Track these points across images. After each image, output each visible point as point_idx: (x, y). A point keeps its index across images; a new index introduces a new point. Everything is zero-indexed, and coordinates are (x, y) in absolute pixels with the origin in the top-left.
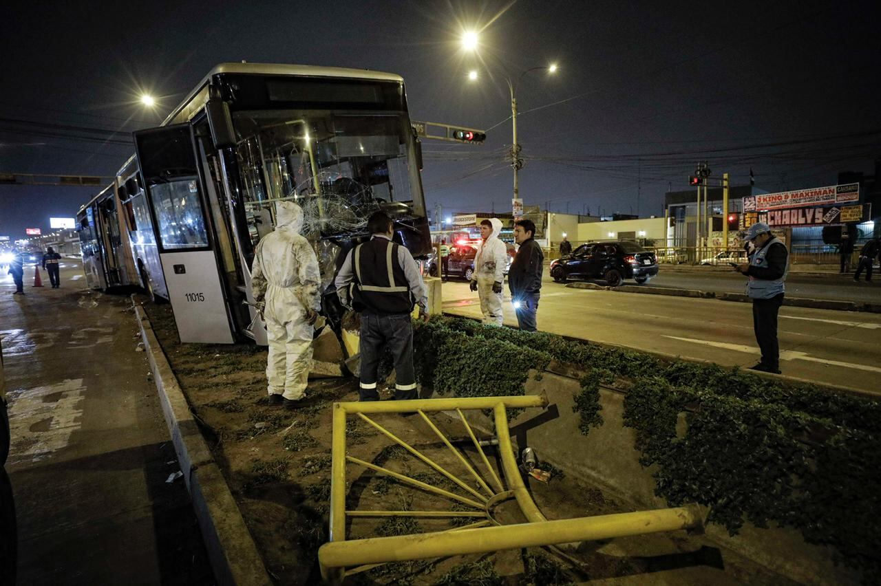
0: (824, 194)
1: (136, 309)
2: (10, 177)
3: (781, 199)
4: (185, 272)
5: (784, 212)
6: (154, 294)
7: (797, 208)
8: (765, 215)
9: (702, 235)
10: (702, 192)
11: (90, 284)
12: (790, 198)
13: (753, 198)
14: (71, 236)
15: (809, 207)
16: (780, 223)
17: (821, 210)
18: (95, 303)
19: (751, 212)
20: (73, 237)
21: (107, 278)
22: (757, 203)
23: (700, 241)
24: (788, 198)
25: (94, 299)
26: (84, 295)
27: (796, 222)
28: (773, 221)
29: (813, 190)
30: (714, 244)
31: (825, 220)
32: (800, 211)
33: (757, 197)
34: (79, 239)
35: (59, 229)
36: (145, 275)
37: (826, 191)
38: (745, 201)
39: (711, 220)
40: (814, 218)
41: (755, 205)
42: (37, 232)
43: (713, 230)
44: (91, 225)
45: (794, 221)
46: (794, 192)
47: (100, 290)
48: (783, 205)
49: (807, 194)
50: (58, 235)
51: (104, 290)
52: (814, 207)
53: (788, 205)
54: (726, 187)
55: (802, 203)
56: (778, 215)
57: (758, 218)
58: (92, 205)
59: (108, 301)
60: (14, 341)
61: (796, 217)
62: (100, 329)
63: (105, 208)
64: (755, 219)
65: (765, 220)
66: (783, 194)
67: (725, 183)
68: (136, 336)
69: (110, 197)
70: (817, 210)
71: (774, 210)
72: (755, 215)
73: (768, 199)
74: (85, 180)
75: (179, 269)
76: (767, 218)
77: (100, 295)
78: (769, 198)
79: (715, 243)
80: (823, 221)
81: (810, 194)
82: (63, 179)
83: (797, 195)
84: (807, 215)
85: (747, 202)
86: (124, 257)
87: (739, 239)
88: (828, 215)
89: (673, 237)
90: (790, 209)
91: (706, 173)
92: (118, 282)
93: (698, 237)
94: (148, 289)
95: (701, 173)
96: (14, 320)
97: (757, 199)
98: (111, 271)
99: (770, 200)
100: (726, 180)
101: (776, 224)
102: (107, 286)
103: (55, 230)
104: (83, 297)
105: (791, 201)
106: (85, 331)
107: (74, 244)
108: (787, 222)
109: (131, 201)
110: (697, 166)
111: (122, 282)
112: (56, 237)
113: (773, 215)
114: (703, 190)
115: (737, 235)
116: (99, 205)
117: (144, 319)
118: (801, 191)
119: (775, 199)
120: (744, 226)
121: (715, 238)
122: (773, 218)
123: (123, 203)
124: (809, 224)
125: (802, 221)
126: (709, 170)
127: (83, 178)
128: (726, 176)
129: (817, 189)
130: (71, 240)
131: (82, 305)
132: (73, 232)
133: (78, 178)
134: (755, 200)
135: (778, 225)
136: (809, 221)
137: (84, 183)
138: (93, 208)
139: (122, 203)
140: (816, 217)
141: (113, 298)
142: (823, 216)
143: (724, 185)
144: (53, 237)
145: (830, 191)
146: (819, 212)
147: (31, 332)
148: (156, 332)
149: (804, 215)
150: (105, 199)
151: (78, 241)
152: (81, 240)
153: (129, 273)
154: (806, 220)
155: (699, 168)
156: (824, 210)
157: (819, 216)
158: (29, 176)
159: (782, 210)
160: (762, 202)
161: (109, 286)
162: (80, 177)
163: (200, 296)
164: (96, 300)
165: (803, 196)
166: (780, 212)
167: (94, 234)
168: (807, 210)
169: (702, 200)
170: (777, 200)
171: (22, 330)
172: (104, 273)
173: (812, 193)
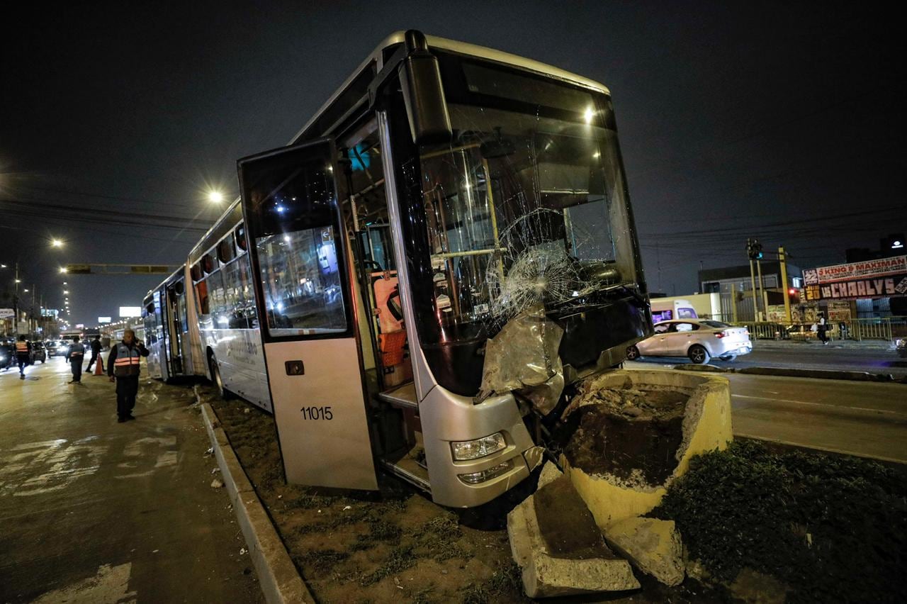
0: (892, 264)
1: (203, 407)
2: (86, 268)
3: (845, 270)
4: (302, 373)
5: (850, 284)
6: (224, 388)
7: (864, 280)
8: (828, 288)
9: (759, 310)
10: (755, 265)
11: (151, 373)
12: (855, 270)
13: (813, 271)
14: (136, 323)
15: (878, 278)
16: (846, 295)
17: (891, 280)
18: (155, 396)
19: (813, 285)
20: (139, 324)
21: (170, 367)
22: (819, 276)
23: (758, 316)
24: (852, 270)
25: (154, 391)
26: (143, 385)
27: (864, 294)
28: (838, 293)
29: (880, 261)
30: (772, 319)
31: (898, 290)
32: (868, 283)
33: (818, 270)
34: (143, 325)
35: (126, 318)
36: (213, 366)
37: (894, 261)
38: (805, 274)
39: (765, 293)
40: (884, 289)
41: (817, 277)
42: (108, 320)
43: (769, 304)
44: (158, 311)
45: (862, 291)
46: (859, 264)
47: (161, 380)
48: (848, 277)
49: (874, 265)
50: (125, 322)
51: (165, 380)
52: (884, 278)
53: (854, 276)
54: (782, 261)
55: (869, 274)
56: (843, 288)
57: (821, 291)
58: (161, 290)
59: (169, 394)
60: (48, 462)
61: (864, 289)
62: (162, 440)
63: (174, 291)
64: (818, 292)
65: (829, 292)
66: (847, 266)
67: (782, 257)
68: (208, 453)
69: (179, 280)
70: (887, 281)
71: (838, 282)
72: (817, 287)
73: (830, 271)
74: (154, 269)
75: (294, 368)
76: (831, 290)
77: (160, 386)
78: (832, 270)
79: (773, 317)
80: (896, 291)
81: (877, 265)
82: (134, 269)
83: (862, 266)
84: (877, 287)
85: (808, 275)
86: (191, 344)
87: (798, 312)
88: (900, 285)
89: (720, 313)
90: (856, 281)
91: (757, 248)
92: (181, 372)
93: (756, 311)
94: (216, 383)
95: (752, 248)
96: (61, 422)
97: (818, 271)
98: (175, 360)
99: (832, 272)
100: (782, 254)
101: (842, 295)
102: (169, 376)
103: (123, 319)
104: (143, 389)
105: (857, 272)
106: (141, 443)
107: (138, 330)
108: (855, 294)
109: (205, 281)
110: (747, 242)
111: (185, 373)
112: (124, 324)
113: (837, 287)
114: (756, 264)
115: (796, 308)
116: (167, 289)
117: (215, 426)
118: (867, 262)
119: (839, 271)
120: (806, 299)
121: (772, 313)
122: (837, 290)
123: (195, 283)
124: (879, 295)
125: (871, 292)
126: (760, 245)
127: (152, 267)
128: (781, 250)
129: (885, 260)
130: (136, 327)
131: (141, 400)
132: (138, 320)
133: (148, 267)
134: (816, 272)
135: (844, 297)
136: (879, 292)
137: (152, 271)
138: (161, 292)
139: (193, 283)
140: (887, 287)
141: (175, 389)
142: (895, 287)
143: (781, 259)
144: (120, 325)
145: (899, 261)
146: (889, 283)
147: (74, 445)
148: (237, 451)
149: (873, 286)
150: (174, 282)
151: (142, 328)
152: (145, 327)
153: (195, 363)
154: (876, 291)
155: (749, 244)
156: (894, 281)
157: (890, 287)
158: (102, 267)
159: (847, 282)
160: (824, 274)
161: (171, 375)
162: (150, 266)
163: (326, 412)
164: (157, 393)
165: (869, 267)
166: (844, 284)
167: (160, 319)
168: (875, 282)
169: (756, 274)
170: (841, 272)
171: (64, 441)
172: (167, 362)
173: (879, 264)
